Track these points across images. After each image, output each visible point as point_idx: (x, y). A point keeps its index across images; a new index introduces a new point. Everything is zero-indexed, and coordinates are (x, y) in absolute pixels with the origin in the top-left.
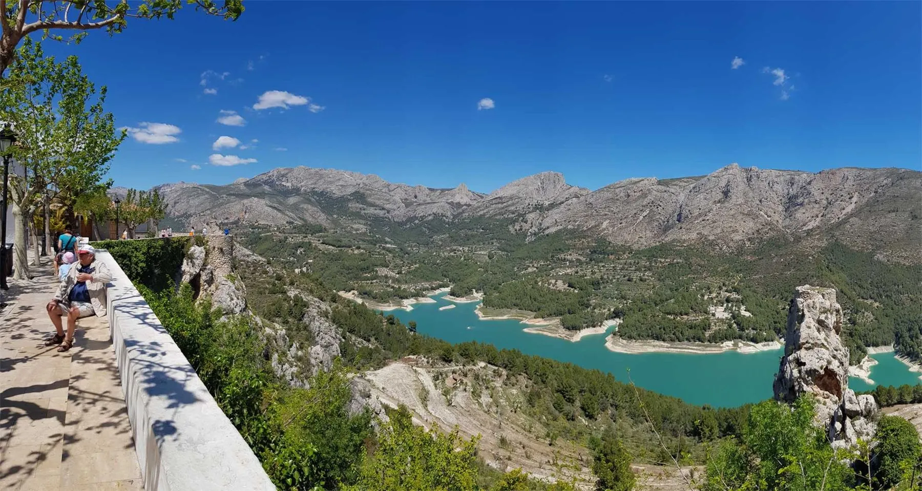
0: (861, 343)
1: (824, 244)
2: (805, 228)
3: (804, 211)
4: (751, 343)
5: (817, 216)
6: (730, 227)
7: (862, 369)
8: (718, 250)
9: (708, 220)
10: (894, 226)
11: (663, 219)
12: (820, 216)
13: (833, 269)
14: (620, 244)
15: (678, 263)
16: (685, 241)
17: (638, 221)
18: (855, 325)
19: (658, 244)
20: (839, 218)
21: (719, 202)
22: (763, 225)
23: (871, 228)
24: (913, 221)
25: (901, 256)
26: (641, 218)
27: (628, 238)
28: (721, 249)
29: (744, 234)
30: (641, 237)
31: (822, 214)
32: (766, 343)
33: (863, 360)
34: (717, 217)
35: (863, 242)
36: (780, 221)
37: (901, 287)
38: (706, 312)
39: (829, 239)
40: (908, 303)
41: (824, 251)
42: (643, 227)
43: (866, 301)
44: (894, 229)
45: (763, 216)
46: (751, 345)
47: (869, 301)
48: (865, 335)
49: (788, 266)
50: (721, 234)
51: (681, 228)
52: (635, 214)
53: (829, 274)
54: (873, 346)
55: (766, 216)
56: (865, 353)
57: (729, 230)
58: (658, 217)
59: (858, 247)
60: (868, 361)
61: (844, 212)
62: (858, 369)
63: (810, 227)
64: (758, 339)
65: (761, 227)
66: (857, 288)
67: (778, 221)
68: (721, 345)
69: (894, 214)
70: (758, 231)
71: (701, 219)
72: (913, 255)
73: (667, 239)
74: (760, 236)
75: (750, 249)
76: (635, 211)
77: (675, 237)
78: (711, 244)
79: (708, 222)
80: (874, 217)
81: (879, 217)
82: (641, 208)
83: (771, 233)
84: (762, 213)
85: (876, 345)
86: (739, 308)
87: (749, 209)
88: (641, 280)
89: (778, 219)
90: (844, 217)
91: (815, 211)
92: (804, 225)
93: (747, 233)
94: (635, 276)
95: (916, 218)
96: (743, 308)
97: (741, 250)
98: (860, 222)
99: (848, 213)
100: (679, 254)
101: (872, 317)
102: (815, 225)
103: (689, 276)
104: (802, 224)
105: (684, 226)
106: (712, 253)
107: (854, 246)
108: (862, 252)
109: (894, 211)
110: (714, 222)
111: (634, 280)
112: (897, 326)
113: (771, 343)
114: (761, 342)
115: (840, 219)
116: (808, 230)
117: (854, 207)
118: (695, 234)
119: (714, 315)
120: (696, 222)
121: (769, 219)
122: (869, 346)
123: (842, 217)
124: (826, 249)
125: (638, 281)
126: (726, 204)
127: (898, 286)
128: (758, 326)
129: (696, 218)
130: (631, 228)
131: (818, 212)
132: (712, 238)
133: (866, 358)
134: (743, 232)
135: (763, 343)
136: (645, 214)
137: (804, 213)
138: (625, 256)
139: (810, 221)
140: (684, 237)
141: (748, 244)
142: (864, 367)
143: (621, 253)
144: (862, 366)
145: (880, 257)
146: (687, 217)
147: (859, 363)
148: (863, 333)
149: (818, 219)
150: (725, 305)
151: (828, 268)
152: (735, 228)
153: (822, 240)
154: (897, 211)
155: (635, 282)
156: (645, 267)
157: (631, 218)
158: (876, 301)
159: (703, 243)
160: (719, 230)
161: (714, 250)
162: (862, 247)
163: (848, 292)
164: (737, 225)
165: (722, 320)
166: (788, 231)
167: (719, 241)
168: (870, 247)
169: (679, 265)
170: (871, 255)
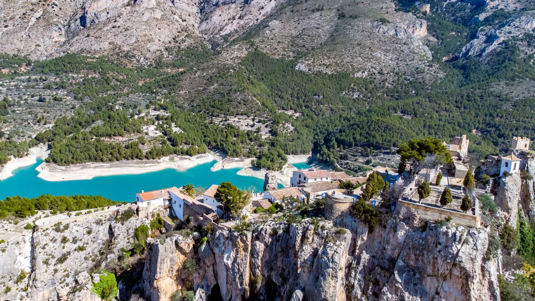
0: (282, 152)
1: (244, 53)
2: (223, 33)
3: (220, 13)
4: (188, 157)
5: (234, 18)
6: (145, 35)
7: (283, 174)
8: (135, 62)
9: (119, 27)
10: (318, 28)
11: (62, 22)
12: (237, 17)
13: (255, 81)
14: (11, 54)
15: (93, 78)
16: (96, 52)
17: (31, 24)
18: (276, 136)
19: (62, 54)
20: (257, 20)
21: (128, 5)
22: (179, 32)
23: (293, 32)
24: (339, 21)
25: (324, 64)
26: (33, 20)
27: (21, 46)
28: (138, 61)
29: (161, 43)
30: (38, 45)
31: (239, 15)
32: (199, 155)
33: (284, 167)
34: (129, 24)
35: (284, 48)
36: (196, 25)
37: (321, 97)
38: (139, 132)
39: (249, 49)
40: (328, 113)
41: (244, 61)
42: (39, 32)
43: (286, 112)
44: (318, 32)
45: (177, 21)
46: (186, 159)
47: (290, 113)
48: (286, 145)
49: (210, 80)
50: (136, 44)
51: (88, 36)
52: (24, 14)
53: (251, 86)
54: (293, 153)
55: (180, 20)
56: (285, 160)
57: (143, 39)
58: (55, 20)
59: (279, 55)
60: (288, 167)
61: (263, 12)
62: (280, 174)
63: (228, 32)
64: (192, 152)
65: (178, 34)
66: (277, 99)
67: (193, 25)
68: (159, 161)
69: (318, 14)
70: (174, 39)
71: (111, 25)
72: (336, 63)
73: (72, 49)
74: (178, 44)
75: (169, 60)
76: (23, 11)
77: (83, 46)
78: (126, 56)
79: (119, 30)
80: (296, 19)
81: (302, 18)
82: (31, 7)
83: (189, 41)
84: (176, 17)
85: (295, 153)
86: (170, 126)
87: (163, 13)
88: (55, 99)
89: (193, 23)
90: (263, 18)
91: (232, 12)
92: (221, 29)
93: (163, 42)
94: (48, 95)
95: (344, 16)
96: (173, 124)
97: (159, 63)
98: (281, 25)
99: (267, 12)
100: (92, 68)
101: (292, 128)
102: (232, 29)
103: (109, 92)
104: (219, 28)
105: (91, 33)
106: (129, 66)
107: (274, 54)
108: (282, 60)
109: (318, 10)
110: (126, 30)
111: (47, 100)
112: (316, 137)
113: (203, 155)
114: (195, 155)
115: (259, 21)
116: (226, 35)
117: (274, 6)
118: (107, 43)
119: (147, 134)
120: (106, 29)
121: (184, 23)
122: (289, 154)
123: (261, 18)
124: (246, 59)
125: (52, 101)
126: (137, 8)
127: (319, 96)
128: (190, 141)
129: (105, 25)
130: (23, 33)
131: (235, 14)
132: (126, 48)
133: (287, 165)
134: (159, 41)
135: (196, 156)
136: (38, 15)
137: (220, 15)
138: (23, 69)
139: (227, 25)
140: (94, 47)
141: (166, 54)
142: (285, 173)
143: (17, 66)
144: (283, 171)
145: (302, 67)
146: (93, 21)
147: (281, 169)
148: (283, 143)
149: (235, 22)
150: (156, 123)
151: (249, 80)
152: (150, 37)
153: (242, 49)
154: (322, 10)
155: (50, 102)
156: (56, 84)
157: (20, 20)
158: (296, 112)
159: (118, 54)
160: (134, 40)
161: (131, 62)
162: (283, 55)
163: (269, 105)
164: (152, 33)
165: (155, 139)
166: (206, 37)
167: (135, 52)
168: (291, 54)
169: (96, 80)
170: (293, 64)
